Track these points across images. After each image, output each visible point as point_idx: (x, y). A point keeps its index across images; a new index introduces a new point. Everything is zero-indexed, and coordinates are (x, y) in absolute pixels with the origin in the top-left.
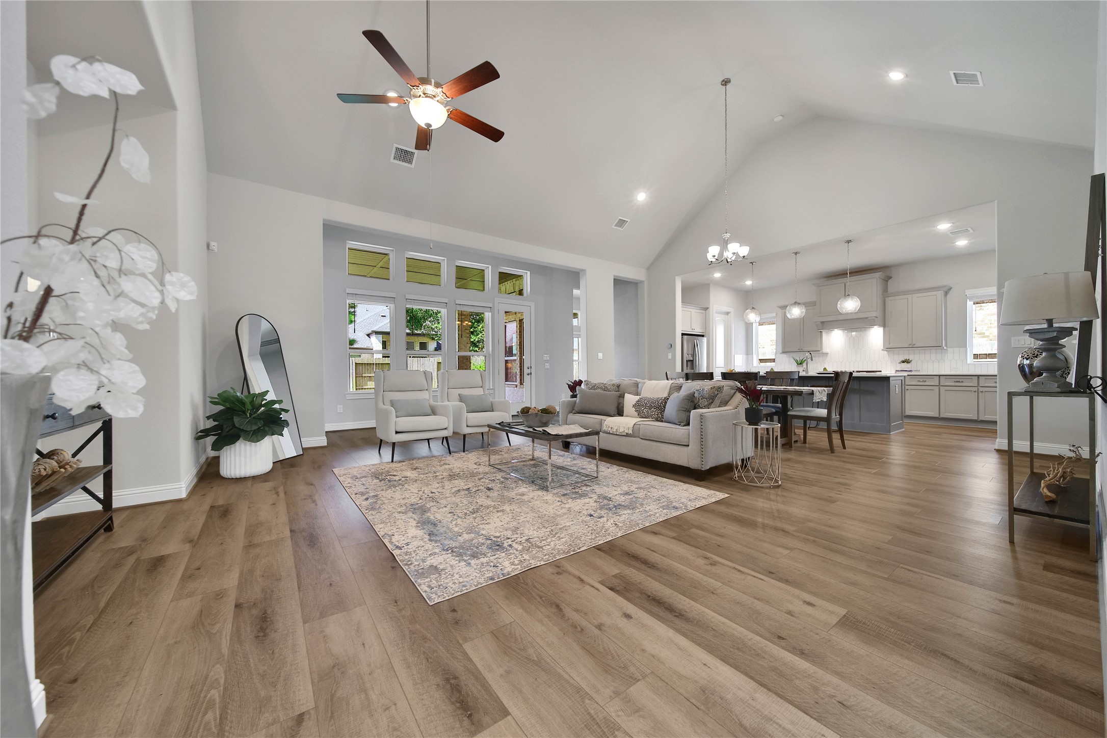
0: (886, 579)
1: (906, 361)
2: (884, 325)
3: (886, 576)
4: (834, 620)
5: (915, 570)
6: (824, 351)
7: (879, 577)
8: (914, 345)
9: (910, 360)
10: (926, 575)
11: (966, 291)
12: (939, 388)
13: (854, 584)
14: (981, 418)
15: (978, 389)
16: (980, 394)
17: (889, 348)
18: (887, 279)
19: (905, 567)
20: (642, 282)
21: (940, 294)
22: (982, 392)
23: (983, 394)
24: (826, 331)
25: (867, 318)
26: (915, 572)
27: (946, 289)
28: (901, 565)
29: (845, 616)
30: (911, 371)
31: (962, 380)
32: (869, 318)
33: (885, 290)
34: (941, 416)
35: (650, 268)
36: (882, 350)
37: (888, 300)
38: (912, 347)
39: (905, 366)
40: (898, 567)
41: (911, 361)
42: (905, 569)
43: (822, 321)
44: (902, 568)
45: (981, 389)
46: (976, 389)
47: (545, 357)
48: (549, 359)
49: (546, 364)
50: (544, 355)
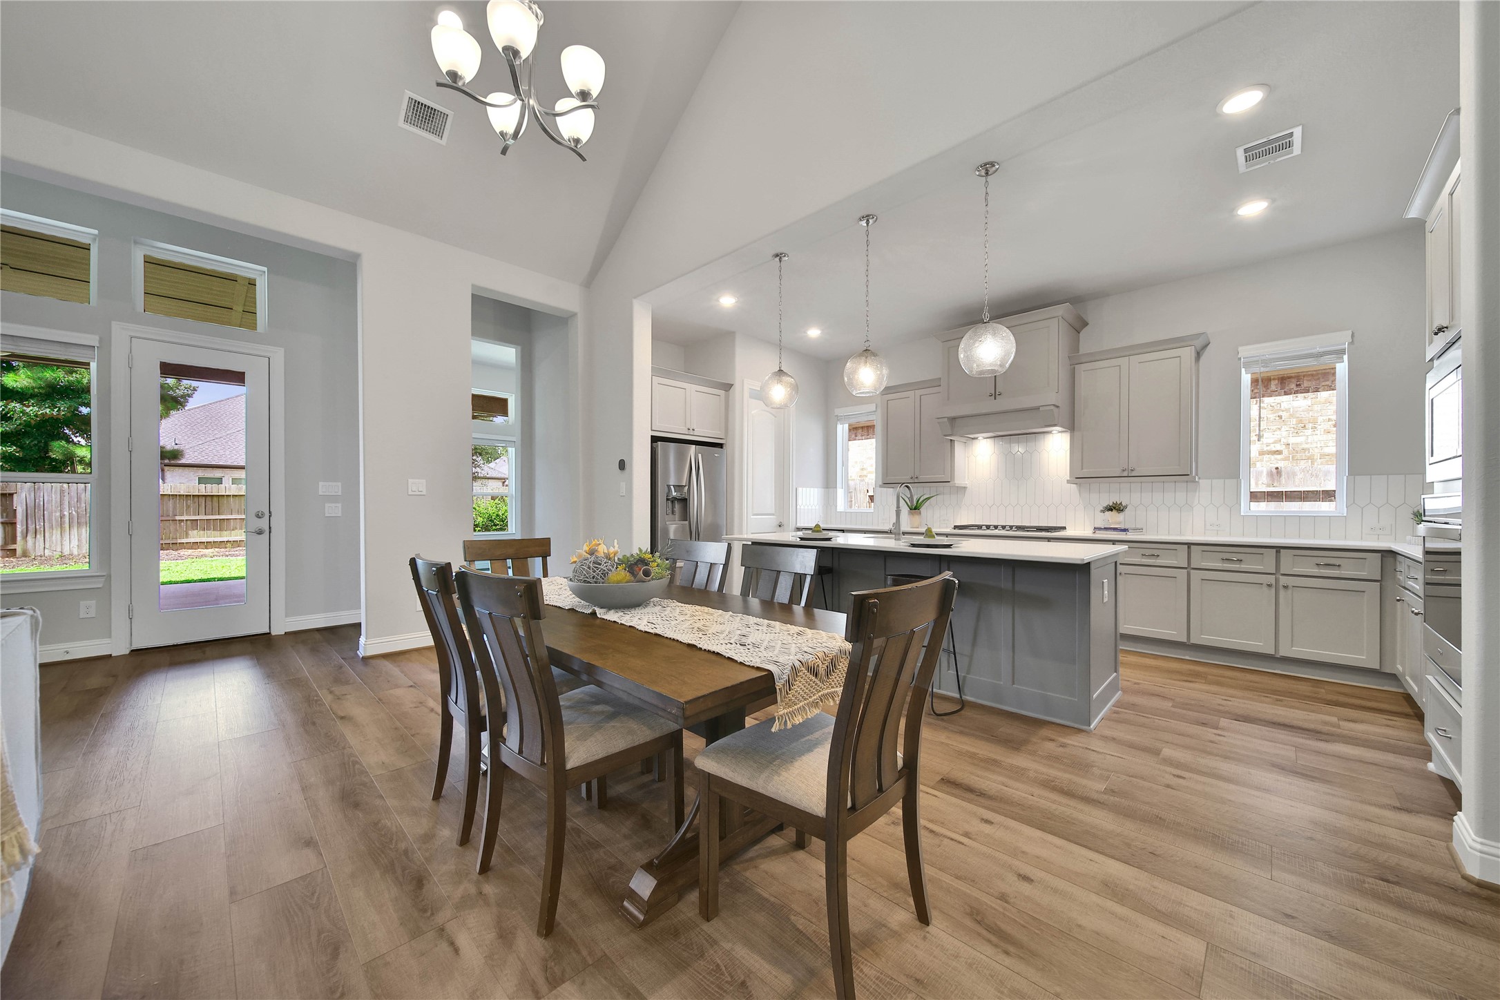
1: (1116, 508)
2: (1071, 426)
6: (958, 481)
8: (1132, 470)
9: (1124, 504)
11: (1240, 349)
12: (1189, 575)
14: (1283, 652)
15: (1277, 580)
16: (1282, 592)
17: (1081, 478)
18: (1079, 325)
20: (574, 315)
21: (1188, 353)
22: (1286, 587)
23: (1290, 592)
24: (964, 440)
25: (1037, 408)
27: (1199, 343)
30: (1125, 530)
31: (1240, 557)
32: (1041, 409)
33: (1075, 346)
34: (1193, 641)
35: (591, 280)
36: (1068, 482)
37: (1081, 370)
38: (1128, 475)
39: (1113, 519)
41: (1126, 507)
43: (953, 415)
45: (1284, 580)
46: (1271, 579)
47: (324, 488)
48: (340, 493)
49: (330, 505)
50: (321, 484)
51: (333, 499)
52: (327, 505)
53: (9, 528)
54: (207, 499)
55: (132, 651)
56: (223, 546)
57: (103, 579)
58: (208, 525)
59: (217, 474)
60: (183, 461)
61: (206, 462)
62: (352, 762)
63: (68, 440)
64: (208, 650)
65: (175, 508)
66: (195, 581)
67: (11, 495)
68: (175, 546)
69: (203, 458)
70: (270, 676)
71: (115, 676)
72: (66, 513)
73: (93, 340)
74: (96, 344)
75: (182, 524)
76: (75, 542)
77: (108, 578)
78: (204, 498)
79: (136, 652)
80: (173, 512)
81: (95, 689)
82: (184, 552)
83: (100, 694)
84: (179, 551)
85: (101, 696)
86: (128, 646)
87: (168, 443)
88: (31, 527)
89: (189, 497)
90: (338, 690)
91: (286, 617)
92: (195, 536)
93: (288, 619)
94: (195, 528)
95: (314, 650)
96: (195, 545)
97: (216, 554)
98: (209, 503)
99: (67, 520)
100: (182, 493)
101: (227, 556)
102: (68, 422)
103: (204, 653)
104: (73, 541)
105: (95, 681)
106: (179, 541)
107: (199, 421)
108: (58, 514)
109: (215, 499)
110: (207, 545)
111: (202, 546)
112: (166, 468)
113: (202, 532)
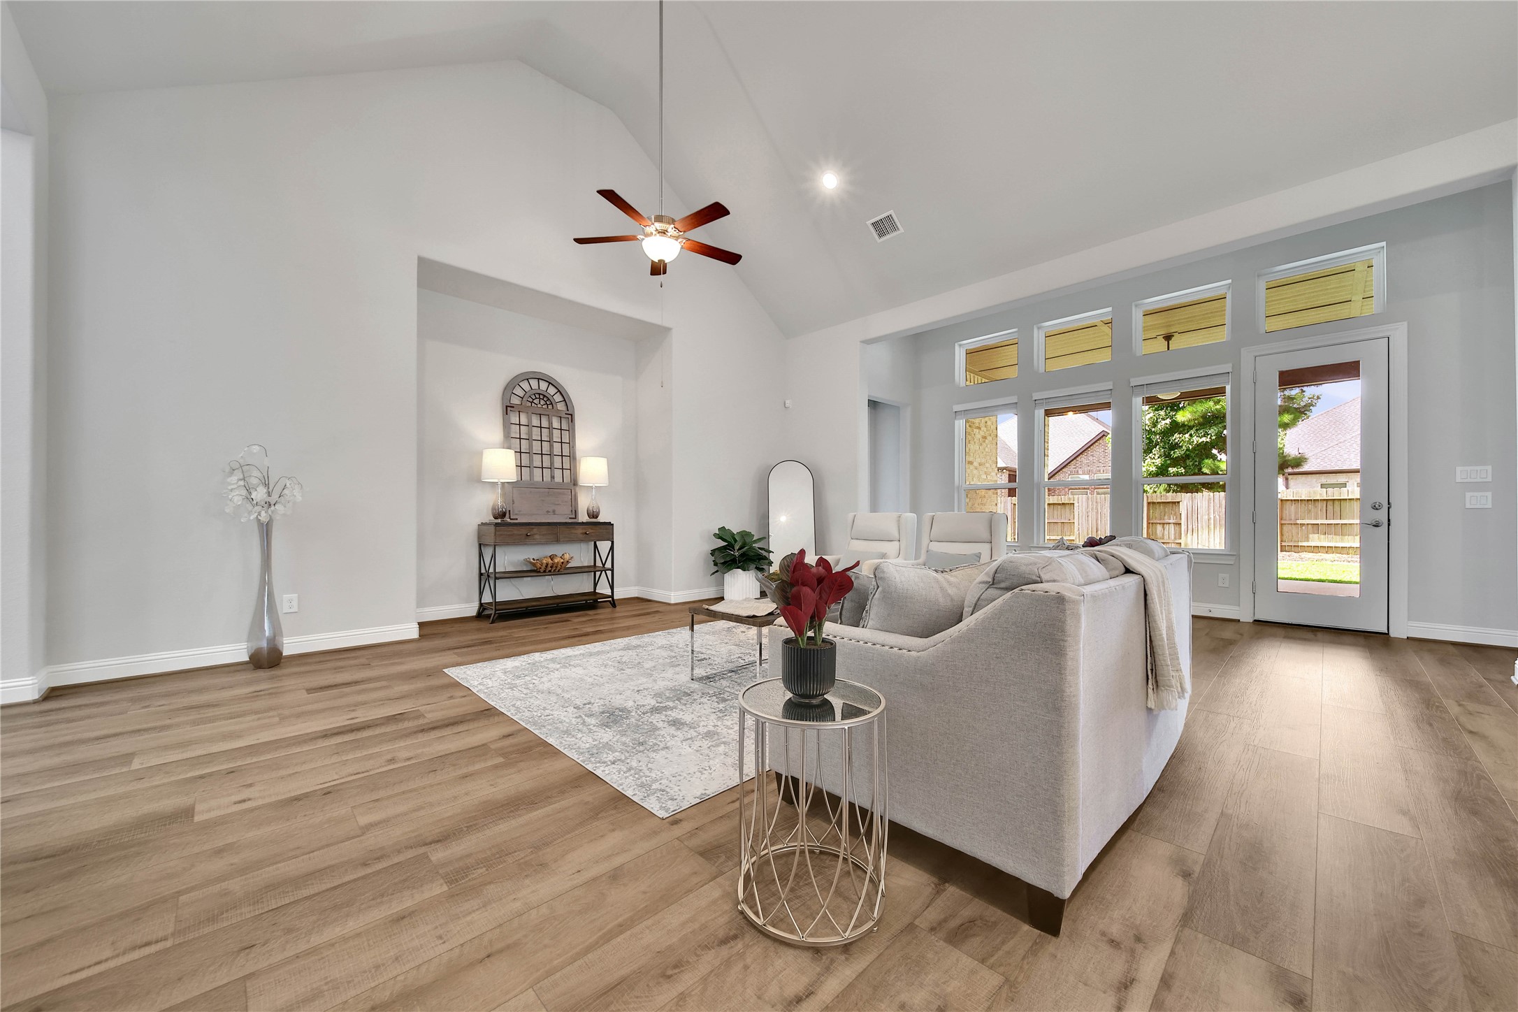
0: (180, 893)
3: (183, 898)
4: (198, 808)
5: (136, 955)
7: (193, 889)
10: (106, 960)
13: (219, 852)
19: (160, 946)
26: (134, 948)
28: (169, 944)
29: (193, 816)
40: (173, 934)
42: (157, 942)
44: (165, 939)
47: (1462, 473)
48: (1489, 479)
49: (1471, 494)
50: (1459, 469)
51: (1479, 487)
52: (1468, 495)
53: (1177, 528)
54: (1329, 503)
55: (1255, 621)
56: (1345, 552)
57: (1234, 558)
58: (1328, 530)
59: (1341, 479)
60: (1306, 468)
61: (1329, 468)
62: (1477, 775)
63: (1214, 457)
64: (1320, 635)
65: (1296, 513)
66: (1314, 581)
67: (1179, 502)
68: (1296, 549)
69: (1326, 464)
70: (1384, 670)
71: (1242, 635)
72: (1212, 517)
73: (1227, 368)
74: (1230, 370)
75: (1304, 528)
76: (1217, 541)
77: (1238, 556)
78: (1325, 502)
79: (1257, 622)
80: (1295, 516)
81: (1227, 639)
82: (1304, 555)
83: (1230, 643)
84: (1300, 554)
85: (1231, 644)
86: (1252, 615)
87: (1291, 450)
88: (1190, 527)
89: (1310, 502)
90: (1471, 706)
91: (1409, 620)
92: (1316, 540)
93: (1411, 623)
94: (1316, 532)
95: (1443, 661)
96: (1316, 549)
97: (1336, 559)
98: (1330, 507)
99: (1212, 521)
100: (1303, 498)
101: (1349, 562)
102: (1212, 445)
103: (1316, 636)
104: (1216, 539)
105: (1228, 633)
106: (1300, 544)
107: (1322, 427)
108: (1207, 517)
109: (1337, 503)
110: (1328, 549)
111: (1324, 550)
112: (1290, 477)
113: (1322, 536)
